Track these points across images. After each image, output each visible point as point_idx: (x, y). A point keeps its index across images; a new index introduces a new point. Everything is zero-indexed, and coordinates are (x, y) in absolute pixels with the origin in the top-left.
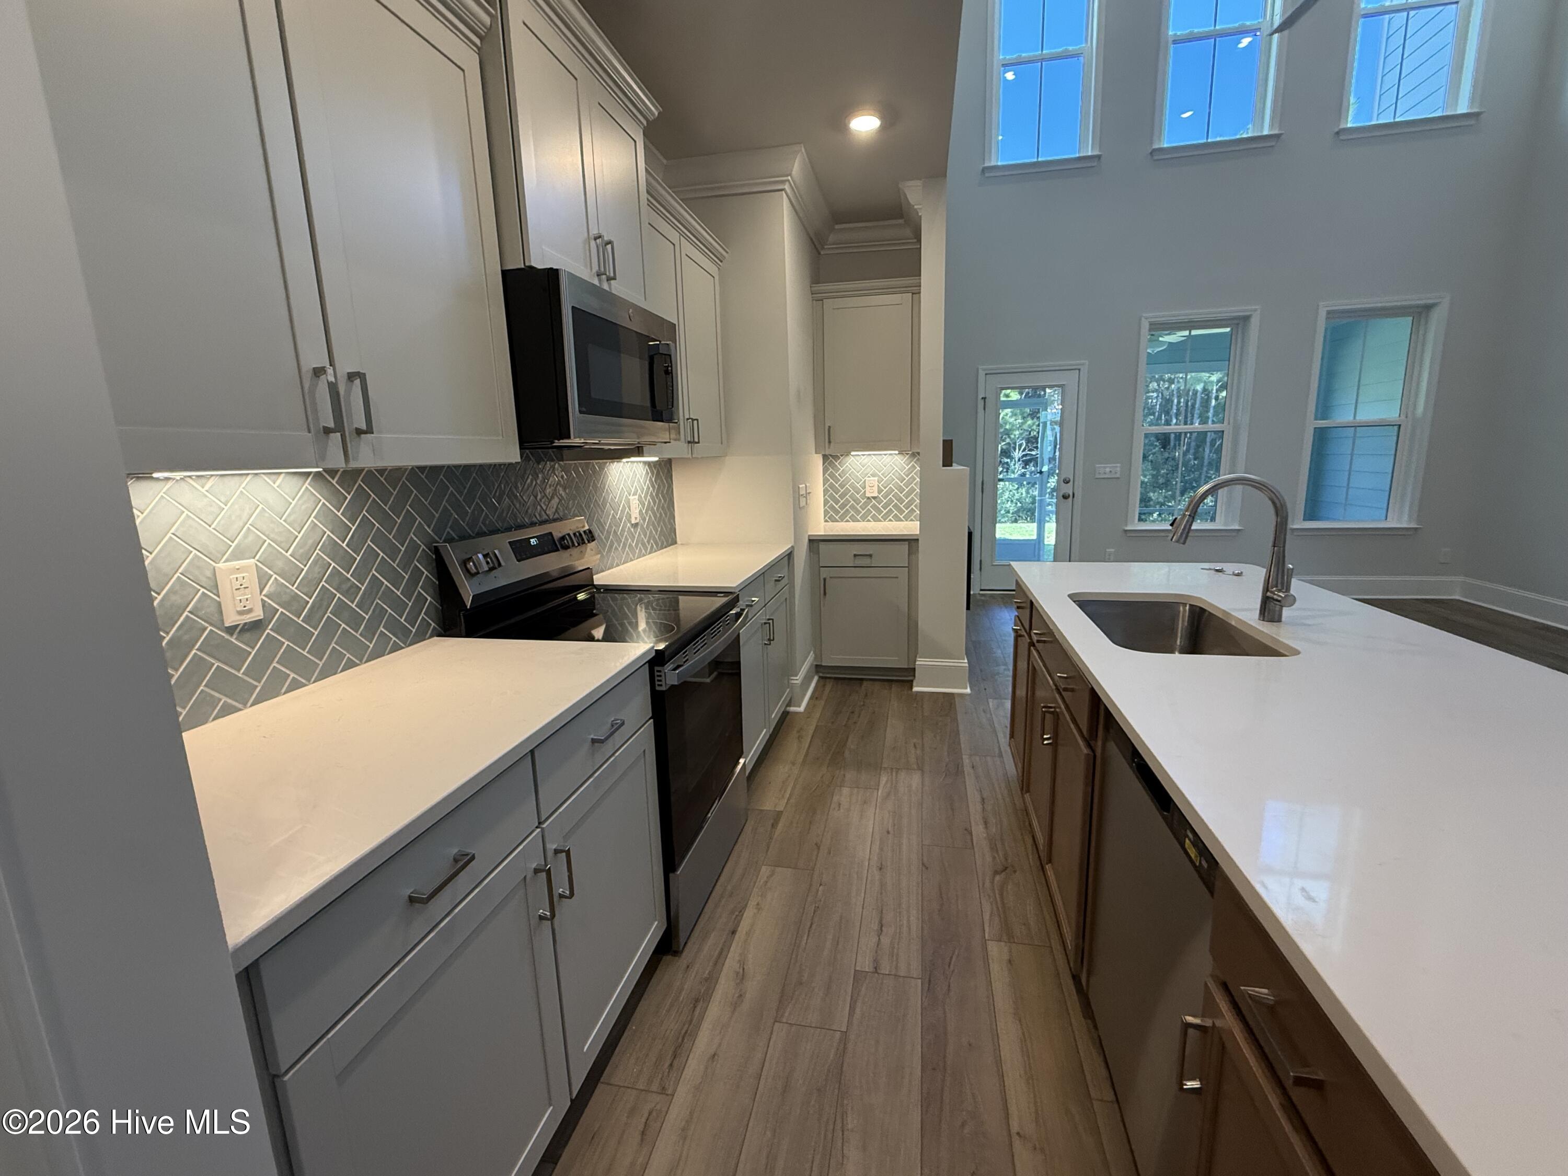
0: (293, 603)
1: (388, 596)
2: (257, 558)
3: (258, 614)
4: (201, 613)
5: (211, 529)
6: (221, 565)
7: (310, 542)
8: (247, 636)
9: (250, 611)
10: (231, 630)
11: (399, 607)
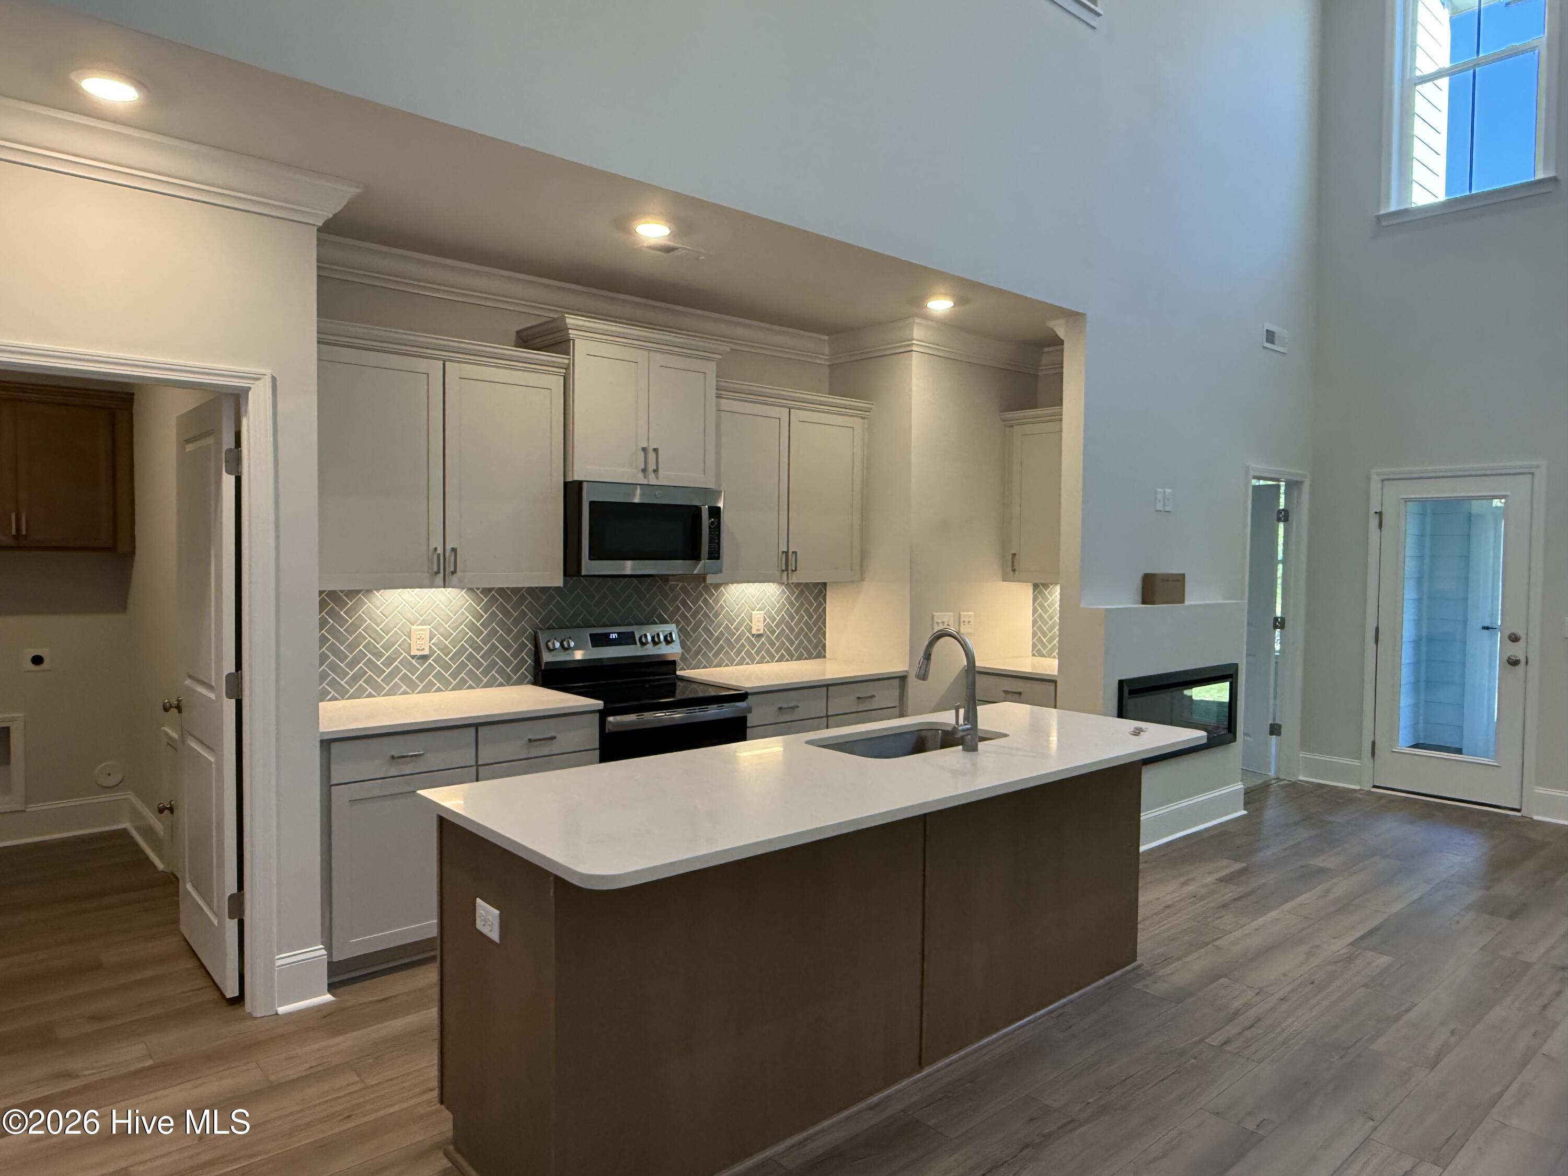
0: (446, 650)
1: (501, 656)
2: (431, 626)
3: (426, 652)
4: (402, 647)
5: (413, 611)
6: (414, 627)
7: (459, 621)
8: (420, 661)
9: (423, 649)
10: (413, 657)
11: (507, 662)
